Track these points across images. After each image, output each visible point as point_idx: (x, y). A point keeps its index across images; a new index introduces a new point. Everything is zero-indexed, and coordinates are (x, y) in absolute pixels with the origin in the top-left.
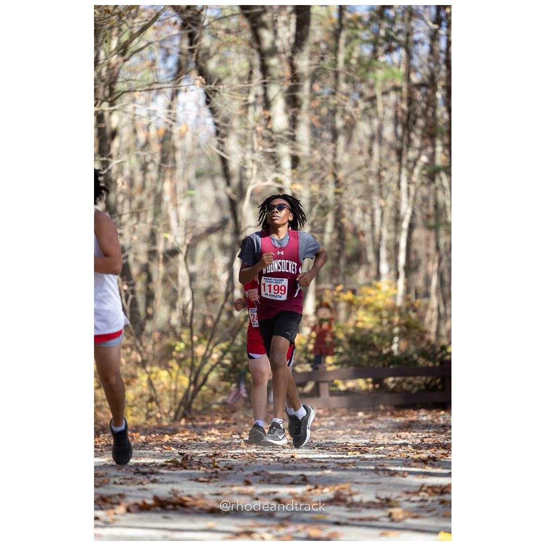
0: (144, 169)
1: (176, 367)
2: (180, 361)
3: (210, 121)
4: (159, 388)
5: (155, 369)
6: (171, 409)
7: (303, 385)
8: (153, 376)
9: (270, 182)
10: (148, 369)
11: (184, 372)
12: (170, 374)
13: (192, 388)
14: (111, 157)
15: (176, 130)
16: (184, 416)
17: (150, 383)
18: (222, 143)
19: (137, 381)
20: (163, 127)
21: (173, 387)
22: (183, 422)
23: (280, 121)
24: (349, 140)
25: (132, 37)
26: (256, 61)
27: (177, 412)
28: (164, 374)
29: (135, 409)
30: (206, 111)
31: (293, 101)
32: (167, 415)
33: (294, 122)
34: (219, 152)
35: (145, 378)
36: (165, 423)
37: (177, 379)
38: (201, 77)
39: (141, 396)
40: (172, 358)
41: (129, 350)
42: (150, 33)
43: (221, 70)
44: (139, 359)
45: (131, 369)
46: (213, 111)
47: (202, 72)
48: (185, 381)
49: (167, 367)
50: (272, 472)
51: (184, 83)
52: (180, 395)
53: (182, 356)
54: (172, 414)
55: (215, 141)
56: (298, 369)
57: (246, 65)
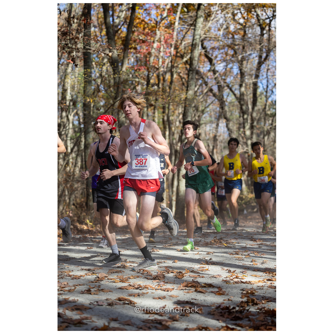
3: (228, 133)
7: (254, 209)
9: (245, 150)
15: (218, 134)
20: (214, 134)
23: (248, 133)
24: (268, 138)
25: (205, 108)
26: (242, 115)
30: (226, 129)
31: (252, 127)
33: (252, 133)
42: (211, 106)
43: (231, 118)
46: (228, 129)
47: (226, 118)
50: (244, 235)
51: (220, 121)
56: (252, 204)
57: (238, 115)
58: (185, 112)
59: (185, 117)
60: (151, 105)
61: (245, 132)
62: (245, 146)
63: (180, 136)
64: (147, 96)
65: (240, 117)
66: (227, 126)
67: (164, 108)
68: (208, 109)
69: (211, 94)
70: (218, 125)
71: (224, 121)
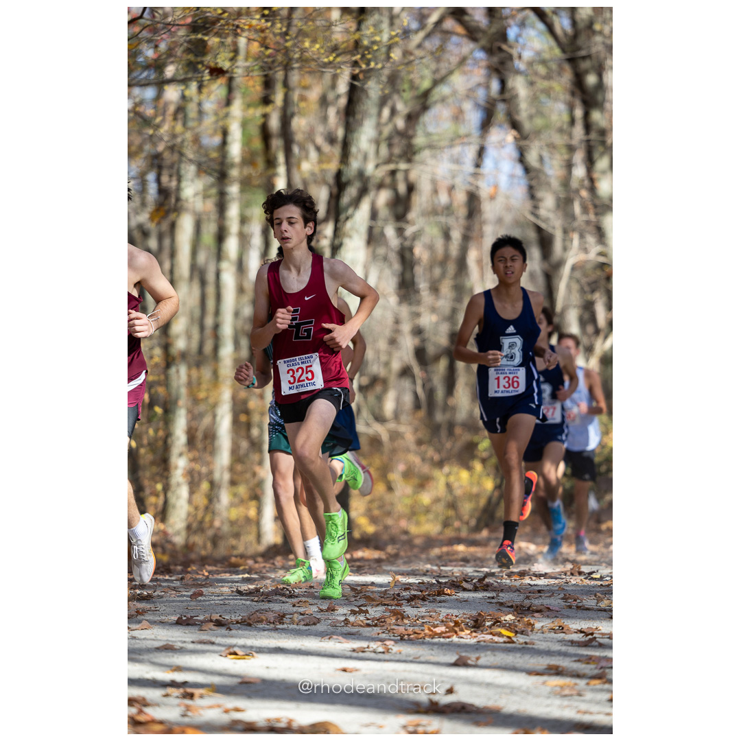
0: (447, 236)
1: (478, 466)
2: (484, 461)
3: (523, 182)
4: (458, 492)
5: (455, 469)
6: (471, 516)
8: (452, 479)
9: (593, 255)
10: (446, 469)
11: (488, 475)
12: (471, 476)
13: (496, 494)
14: (407, 222)
15: (485, 190)
16: (487, 526)
17: (449, 486)
18: (536, 207)
19: (432, 484)
21: (475, 490)
22: (485, 533)
23: (606, 184)
25: (436, 83)
26: (579, 113)
27: (479, 520)
28: (464, 474)
29: (431, 516)
32: (467, 523)
34: (532, 218)
35: (442, 481)
36: (464, 534)
37: (479, 483)
38: (514, 132)
39: (437, 500)
40: (473, 457)
41: (423, 448)
42: (457, 78)
44: (437, 457)
45: (426, 469)
46: (527, 170)
47: (515, 125)
48: (489, 485)
49: (469, 468)
52: (483, 502)
53: (485, 455)
54: (473, 522)
55: (528, 205)
57: (566, 118)
58: (355, 98)
59: (351, 120)
60: (217, 72)
61: (592, 180)
62: (591, 239)
63: (331, 195)
64: (200, 36)
65: (572, 122)
66: (522, 159)
67: (268, 84)
68: (444, 90)
69: (459, 29)
70: (481, 152)
71: (510, 137)
